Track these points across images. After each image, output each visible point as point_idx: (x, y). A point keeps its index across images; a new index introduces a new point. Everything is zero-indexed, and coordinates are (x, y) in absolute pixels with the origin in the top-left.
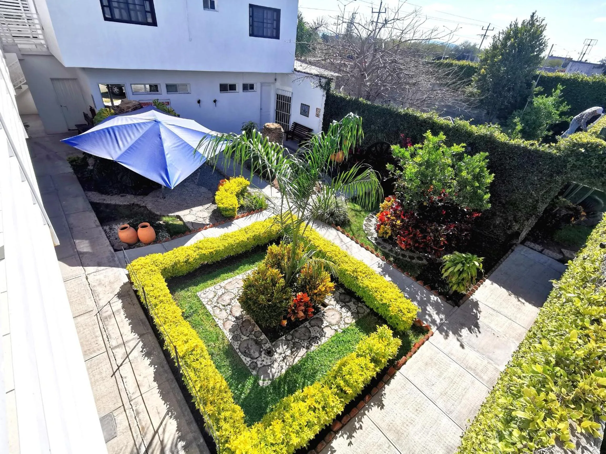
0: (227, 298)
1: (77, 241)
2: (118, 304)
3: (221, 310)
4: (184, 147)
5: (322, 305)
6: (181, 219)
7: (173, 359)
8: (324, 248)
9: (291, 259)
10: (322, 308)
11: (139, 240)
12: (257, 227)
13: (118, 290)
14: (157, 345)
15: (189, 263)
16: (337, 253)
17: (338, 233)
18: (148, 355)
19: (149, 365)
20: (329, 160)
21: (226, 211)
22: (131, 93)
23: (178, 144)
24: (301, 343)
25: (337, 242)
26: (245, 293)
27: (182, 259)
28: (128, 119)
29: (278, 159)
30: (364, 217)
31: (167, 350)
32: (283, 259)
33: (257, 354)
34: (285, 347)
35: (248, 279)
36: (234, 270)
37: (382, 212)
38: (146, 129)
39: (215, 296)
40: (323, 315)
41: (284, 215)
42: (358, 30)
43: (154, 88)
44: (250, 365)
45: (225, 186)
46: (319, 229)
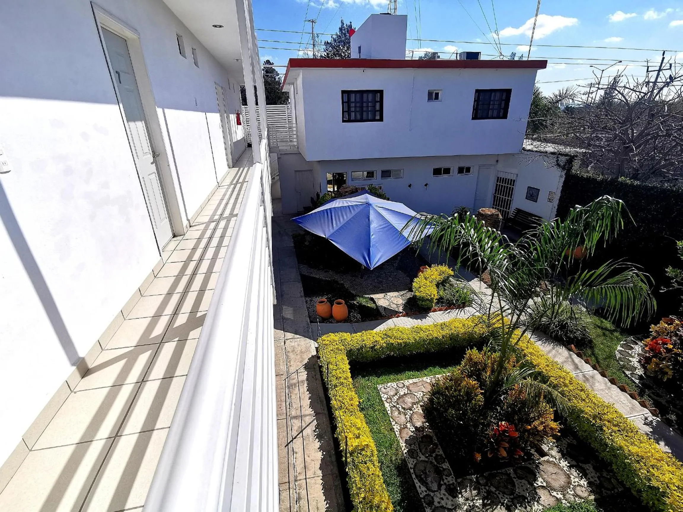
0: (409, 400)
1: (284, 307)
2: (303, 375)
3: (400, 413)
4: (389, 230)
5: (536, 451)
6: (374, 302)
7: (341, 451)
8: (546, 370)
9: (496, 373)
10: (536, 456)
11: (331, 316)
12: (457, 324)
13: (306, 361)
14: (329, 429)
15: (375, 350)
16: (567, 382)
17: (570, 355)
18: (319, 437)
19: (319, 449)
20: (563, 254)
21: (423, 301)
22: (350, 180)
23: (385, 226)
24: (500, 496)
25: (569, 367)
26: (431, 400)
27: (369, 344)
28: (345, 202)
29: (492, 248)
30: (619, 340)
31: (337, 439)
32: (484, 369)
33: (435, 487)
34: (475, 492)
35: (437, 384)
36: (422, 370)
37: (654, 338)
38: (357, 210)
39: (396, 394)
40: (538, 466)
41: (493, 316)
42: (622, 94)
43: (370, 175)
44: (424, 498)
45: (425, 273)
46: (540, 342)
